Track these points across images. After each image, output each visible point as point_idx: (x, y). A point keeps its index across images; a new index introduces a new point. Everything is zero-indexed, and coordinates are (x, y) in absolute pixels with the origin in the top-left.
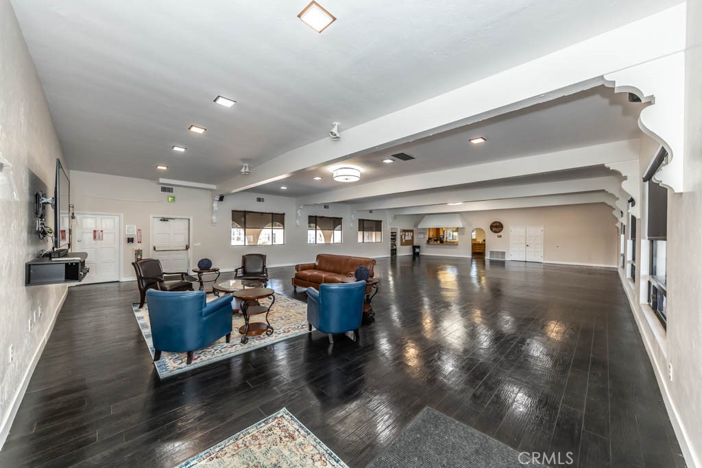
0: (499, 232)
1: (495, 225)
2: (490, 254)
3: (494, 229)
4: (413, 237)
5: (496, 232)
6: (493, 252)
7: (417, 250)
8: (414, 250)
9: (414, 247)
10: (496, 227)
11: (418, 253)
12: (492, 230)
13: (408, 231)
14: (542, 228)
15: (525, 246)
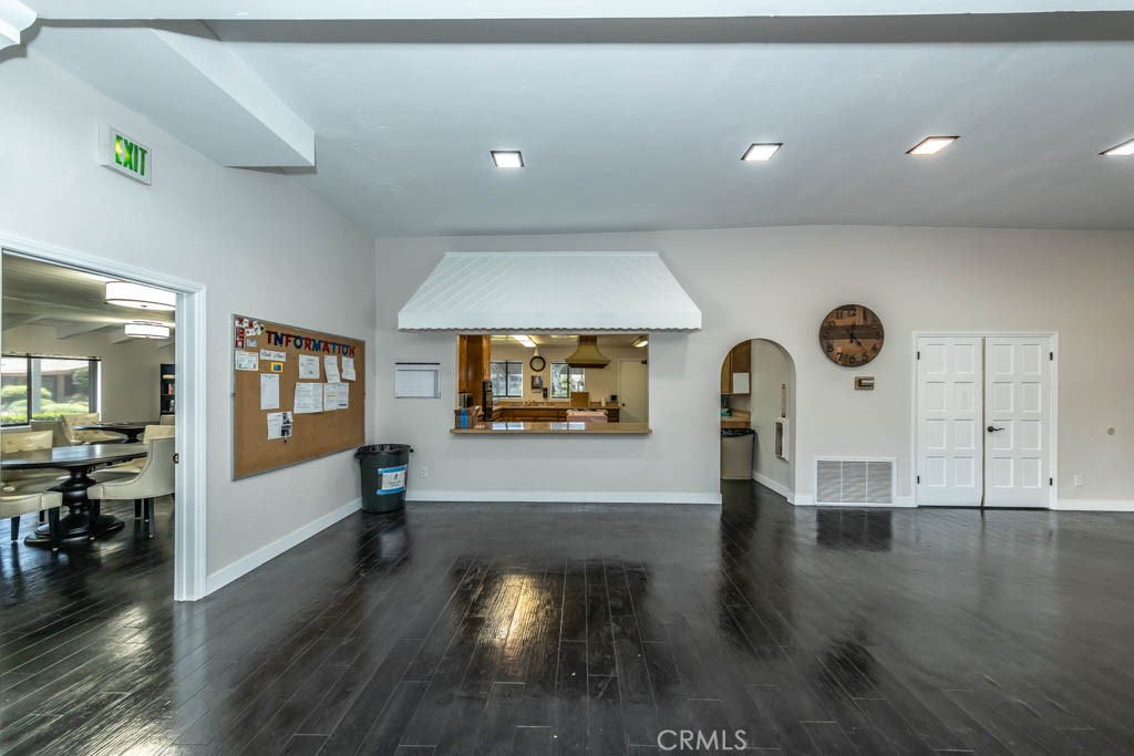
0: (866, 361)
1: (847, 321)
2: (821, 479)
3: (840, 346)
4: (357, 389)
5: (849, 361)
6: (835, 465)
7: (390, 480)
8: (369, 482)
9: (370, 460)
10: (851, 333)
11: (399, 495)
12: (828, 350)
13: (319, 344)
14: (1053, 344)
15: (975, 429)
